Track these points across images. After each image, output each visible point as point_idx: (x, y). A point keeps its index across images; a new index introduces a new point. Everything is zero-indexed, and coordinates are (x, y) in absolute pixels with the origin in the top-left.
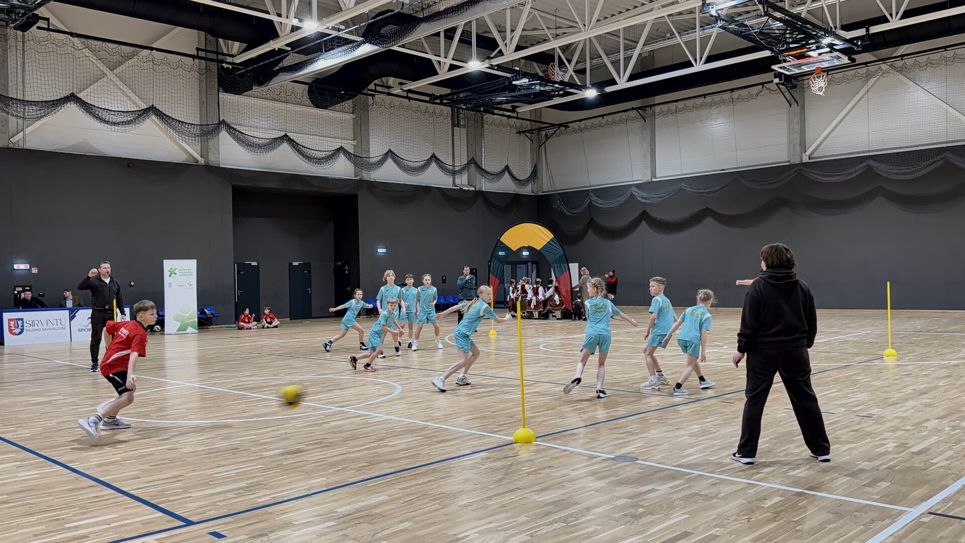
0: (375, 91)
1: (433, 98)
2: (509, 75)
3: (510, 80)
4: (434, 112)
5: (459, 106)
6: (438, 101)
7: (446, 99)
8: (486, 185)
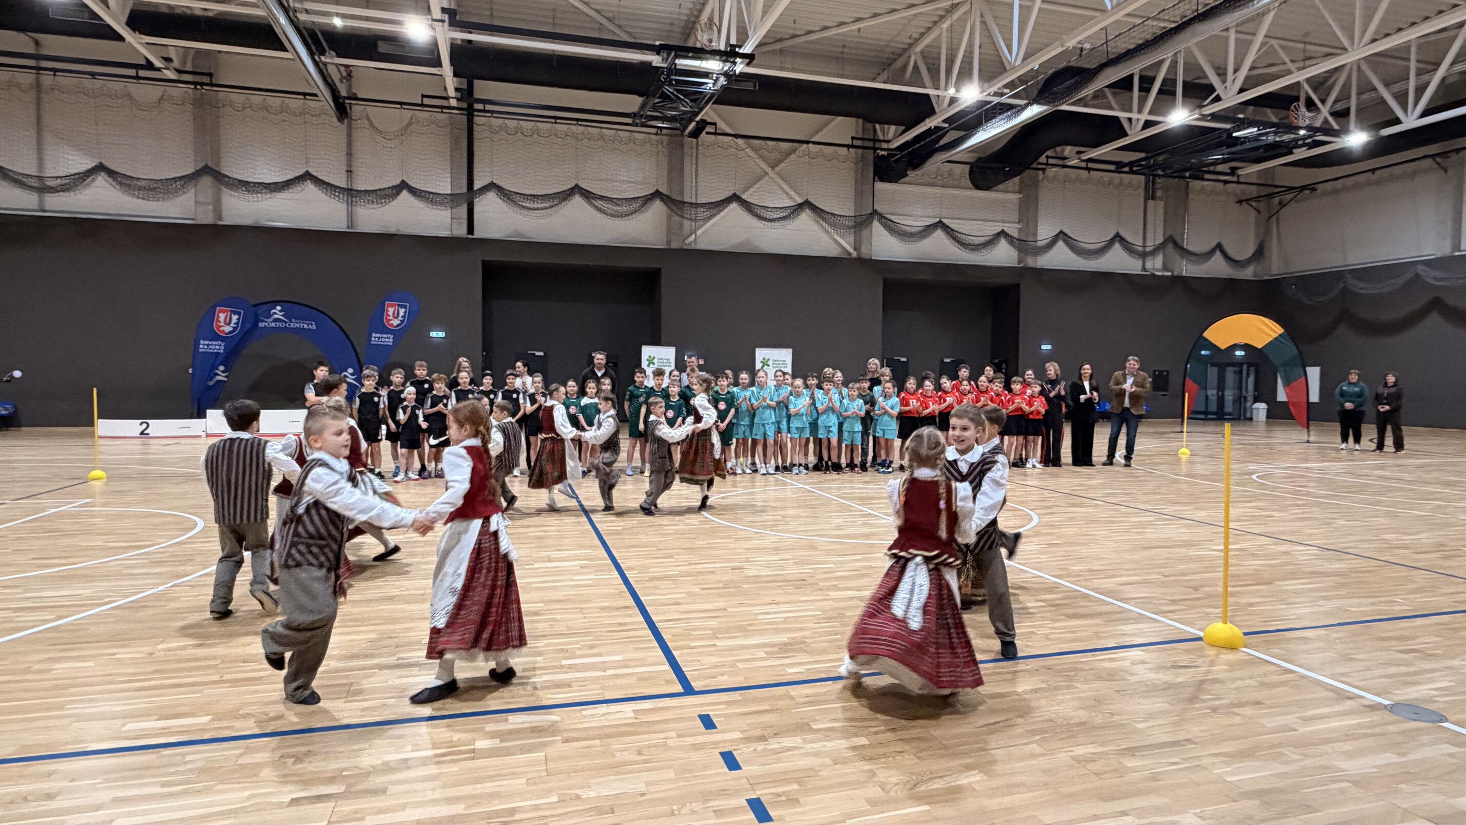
0: (1047, 164)
1: (1119, 167)
2: (1228, 126)
3: (1229, 133)
4: (1121, 183)
5: (1155, 173)
6: (1127, 169)
7: (1137, 166)
8: (1187, 269)
